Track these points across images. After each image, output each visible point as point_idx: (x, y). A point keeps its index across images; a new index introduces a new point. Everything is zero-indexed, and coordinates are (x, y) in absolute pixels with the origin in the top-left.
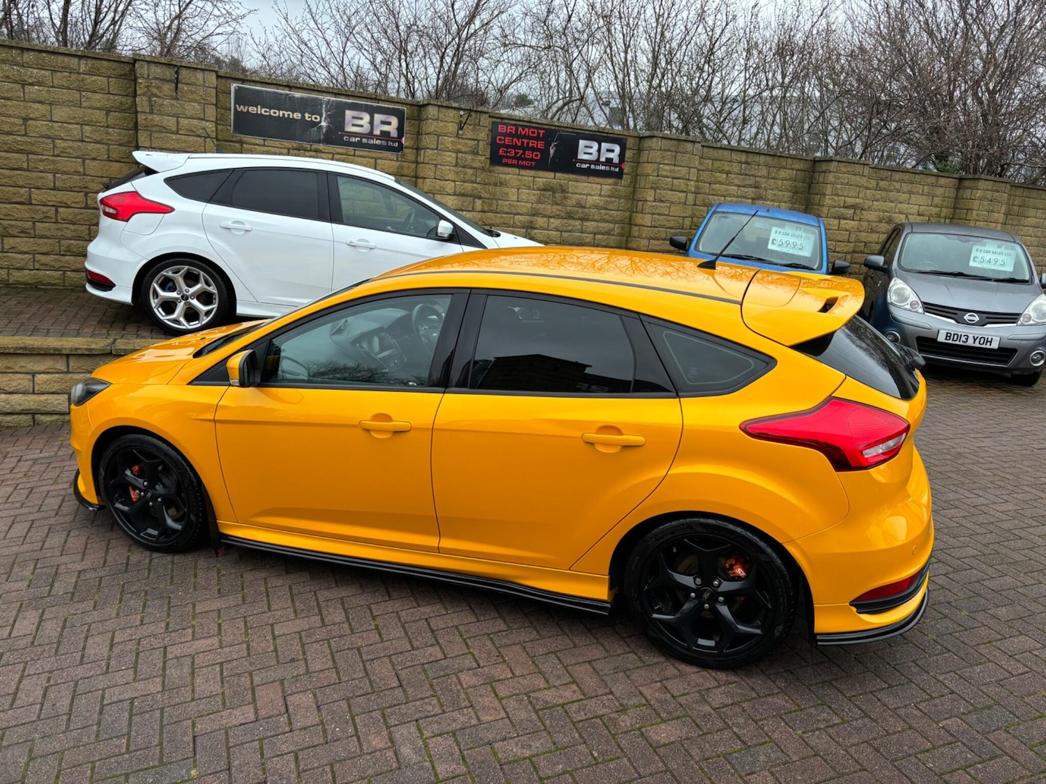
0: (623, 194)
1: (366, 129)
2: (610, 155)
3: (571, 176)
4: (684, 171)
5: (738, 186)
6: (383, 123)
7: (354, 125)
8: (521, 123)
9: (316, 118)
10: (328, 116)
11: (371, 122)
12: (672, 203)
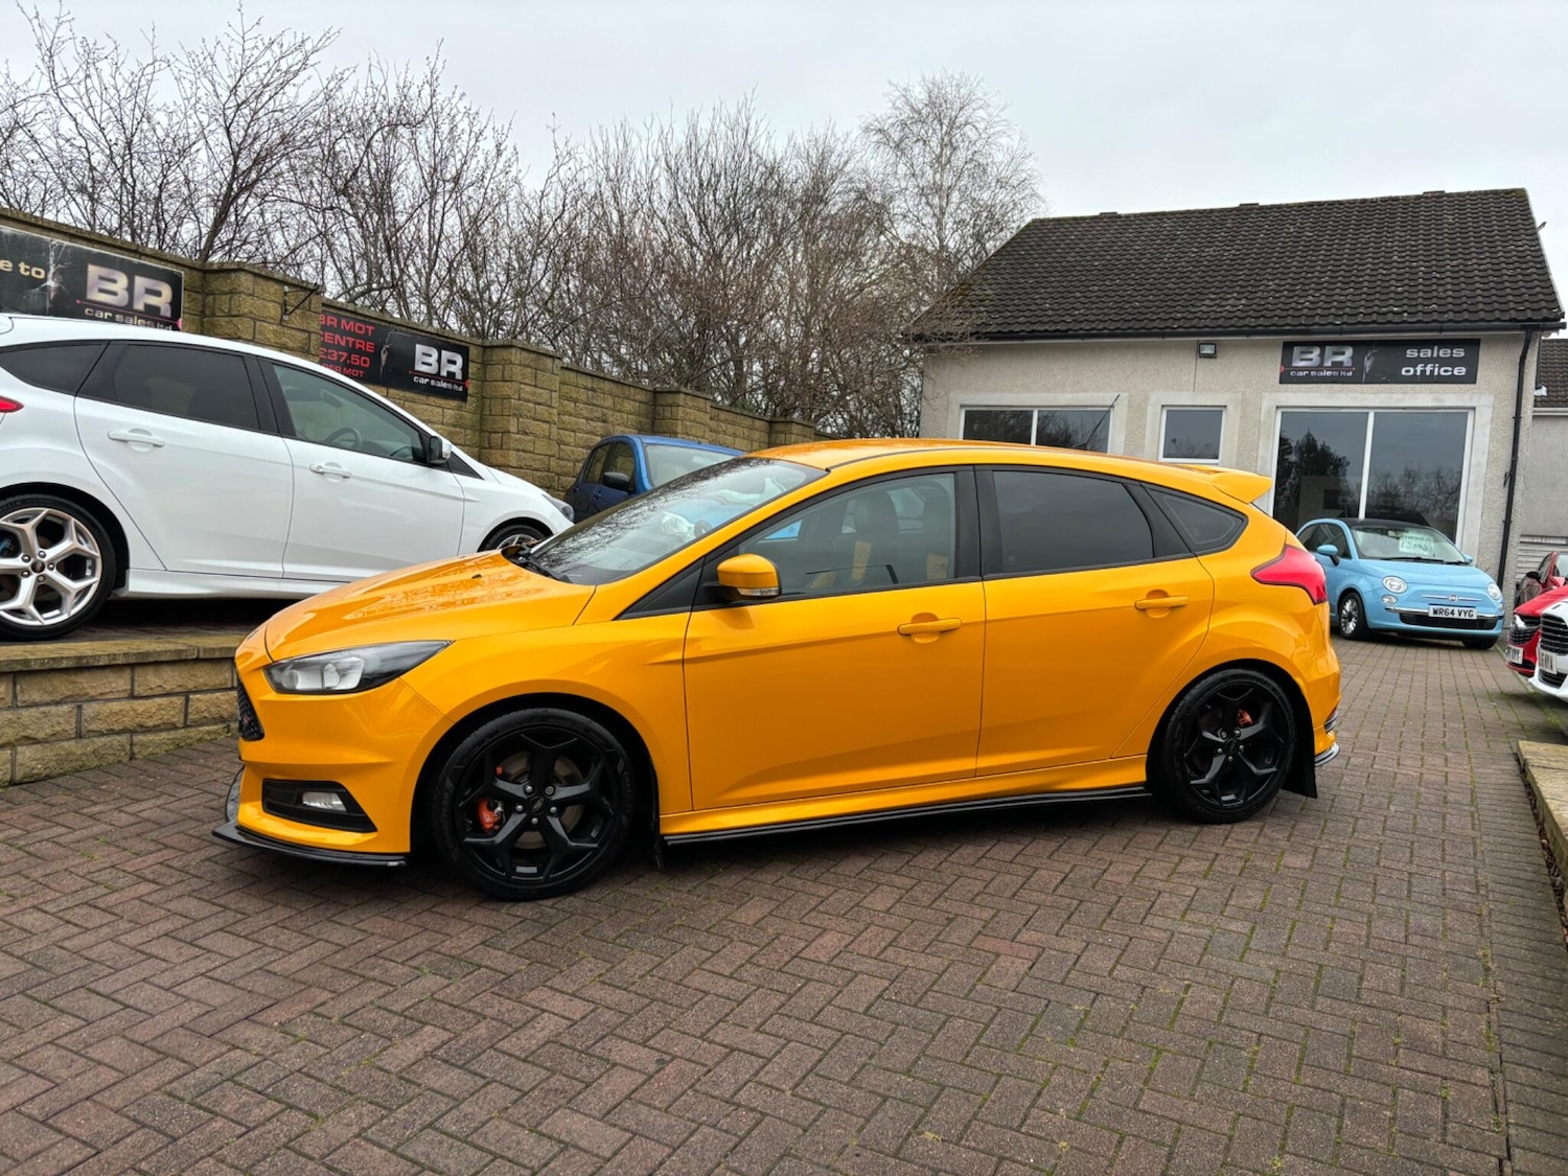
0: (469, 423)
1: (121, 299)
2: (453, 368)
3: (408, 394)
4: (545, 395)
5: (587, 419)
6: (149, 292)
7: (102, 291)
8: (343, 313)
9: (38, 273)
10: (58, 272)
11: (130, 289)
12: (536, 436)
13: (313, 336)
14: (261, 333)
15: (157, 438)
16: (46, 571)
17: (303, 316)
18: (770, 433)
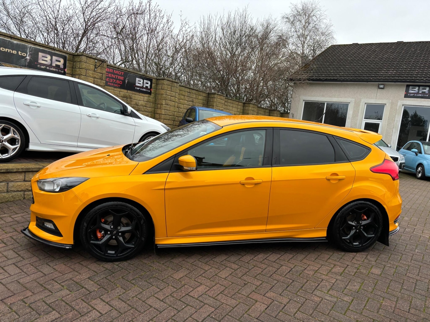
0: (152, 101)
1: (49, 63)
2: (147, 85)
3: (133, 92)
4: (174, 93)
5: (187, 101)
6: (57, 61)
7: (43, 60)
8: (115, 68)
9: (24, 54)
10: (30, 54)
11: (51, 60)
12: (171, 106)
13: (104, 75)
14: (88, 73)
15: (38, 105)
16: (4, 143)
17: (101, 69)
18: (243, 107)
